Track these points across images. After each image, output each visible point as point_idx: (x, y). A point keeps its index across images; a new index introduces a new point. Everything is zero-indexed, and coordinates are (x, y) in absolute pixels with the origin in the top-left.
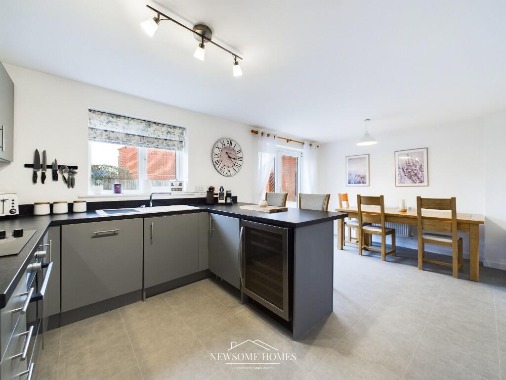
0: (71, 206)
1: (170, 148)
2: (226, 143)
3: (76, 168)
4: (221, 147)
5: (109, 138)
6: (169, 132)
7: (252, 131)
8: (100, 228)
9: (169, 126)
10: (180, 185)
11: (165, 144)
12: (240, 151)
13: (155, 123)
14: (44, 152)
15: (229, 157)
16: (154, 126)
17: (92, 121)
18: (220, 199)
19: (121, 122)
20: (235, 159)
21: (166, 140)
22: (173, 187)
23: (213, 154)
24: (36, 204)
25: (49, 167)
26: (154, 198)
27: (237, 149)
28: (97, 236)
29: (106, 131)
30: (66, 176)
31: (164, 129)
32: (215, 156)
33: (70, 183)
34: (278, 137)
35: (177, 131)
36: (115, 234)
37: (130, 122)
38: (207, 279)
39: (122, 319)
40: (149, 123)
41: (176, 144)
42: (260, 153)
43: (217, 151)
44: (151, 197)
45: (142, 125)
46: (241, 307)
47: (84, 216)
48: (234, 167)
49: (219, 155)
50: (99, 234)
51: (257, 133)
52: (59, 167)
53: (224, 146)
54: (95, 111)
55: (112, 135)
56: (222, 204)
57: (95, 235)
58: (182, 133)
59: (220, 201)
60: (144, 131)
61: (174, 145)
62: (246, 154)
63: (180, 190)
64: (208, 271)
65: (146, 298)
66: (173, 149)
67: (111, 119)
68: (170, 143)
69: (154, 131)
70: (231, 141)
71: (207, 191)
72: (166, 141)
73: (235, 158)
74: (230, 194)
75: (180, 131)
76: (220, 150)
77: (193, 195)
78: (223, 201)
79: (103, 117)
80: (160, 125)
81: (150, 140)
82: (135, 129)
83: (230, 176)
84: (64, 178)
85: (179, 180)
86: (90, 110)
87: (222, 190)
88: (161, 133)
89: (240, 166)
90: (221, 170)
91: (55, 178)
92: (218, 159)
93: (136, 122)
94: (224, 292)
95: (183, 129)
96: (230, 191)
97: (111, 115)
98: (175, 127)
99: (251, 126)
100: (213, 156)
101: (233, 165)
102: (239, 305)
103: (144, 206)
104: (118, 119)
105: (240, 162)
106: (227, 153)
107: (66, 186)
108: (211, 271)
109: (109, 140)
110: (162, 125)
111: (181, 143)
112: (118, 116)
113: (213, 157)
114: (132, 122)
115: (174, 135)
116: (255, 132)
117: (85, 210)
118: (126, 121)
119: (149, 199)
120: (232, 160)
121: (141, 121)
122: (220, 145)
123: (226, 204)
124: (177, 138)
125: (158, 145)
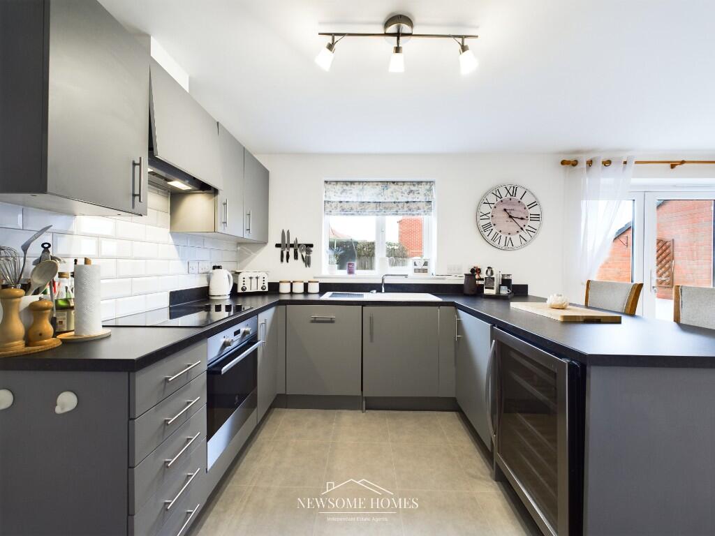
0: (306, 285)
1: (414, 213)
2: (503, 192)
3: (311, 246)
4: (494, 201)
5: (343, 210)
6: (411, 191)
7: (563, 163)
8: (318, 312)
9: (412, 183)
10: (426, 264)
11: (406, 209)
12: (534, 204)
13: (394, 182)
14: (288, 232)
15: (510, 217)
16: (393, 187)
17: (327, 193)
18: (486, 288)
19: (356, 188)
20: (522, 219)
21: (407, 202)
22: (416, 267)
23: (479, 215)
24: (280, 282)
25: (292, 246)
26: (386, 282)
27: (527, 200)
28: (315, 321)
29: (341, 202)
30: (304, 254)
31: (406, 187)
32: (482, 218)
33: (307, 262)
34: (636, 162)
35: (423, 188)
36: (331, 321)
37: (365, 187)
38: (454, 413)
39: (334, 424)
40: (386, 183)
41: (421, 207)
42: (585, 202)
43: (486, 209)
44: (383, 280)
45: (379, 188)
46: (491, 484)
47: (316, 297)
48: (522, 233)
49: (490, 215)
50: (317, 319)
51: (575, 163)
52: (299, 245)
53: (499, 200)
54: (331, 182)
55: (346, 206)
56: (490, 297)
57: (313, 319)
58: (430, 190)
59: (486, 291)
60: (380, 196)
61: (419, 209)
62: (548, 209)
63: (425, 271)
64: (454, 400)
65: (366, 409)
66: (418, 214)
67: (345, 187)
68: (413, 206)
69: (392, 193)
70: (515, 189)
71: (466, 275)
72: (408, 204)
73: (524, 217)
74: (510, 280)
75: (428, 187)
76: (492, 206)
77: (443, 279)
78: (493, 292)
79: (339, 187)
80: (399, 184)
81: (387, 205)
82: (370, 194)
83: (513, 248)
84: (302, 256)
85: (424, 258)
86: (326, 182)
87: (489, 273)
88: (400, 194)
89: (534, 231)
90: (493, 239)
91: (296, 257)
92: (488, 221)
93: (371, 186)
94: (473, 445)
95: (431, 183)
96: (509, 275)
97: (345, 182)
98: (419, 183)
99: (560, 153)
100: (479, 218)
101: (519, 230)
102: (489, 478)
103: (375, 291)
104: (353, 186)
105: (534, 224)
106: (505, 210)
107: (304, 264)
108: (459, 402)
109: (343, 213)
110: (402, 184)
111: (428, 204)
112: (352, 182)
113: (478, 220)
114: (367, 187)
115: (419, 193)
116: (570, 164)
117: (318, 291)
118: (361, 186)
119: (381, 282)
120: (517, 220)
121: (376, 183)
122: (492, 199)
123: (498, 297)
124: (421, 198)
125: (397, 211)
